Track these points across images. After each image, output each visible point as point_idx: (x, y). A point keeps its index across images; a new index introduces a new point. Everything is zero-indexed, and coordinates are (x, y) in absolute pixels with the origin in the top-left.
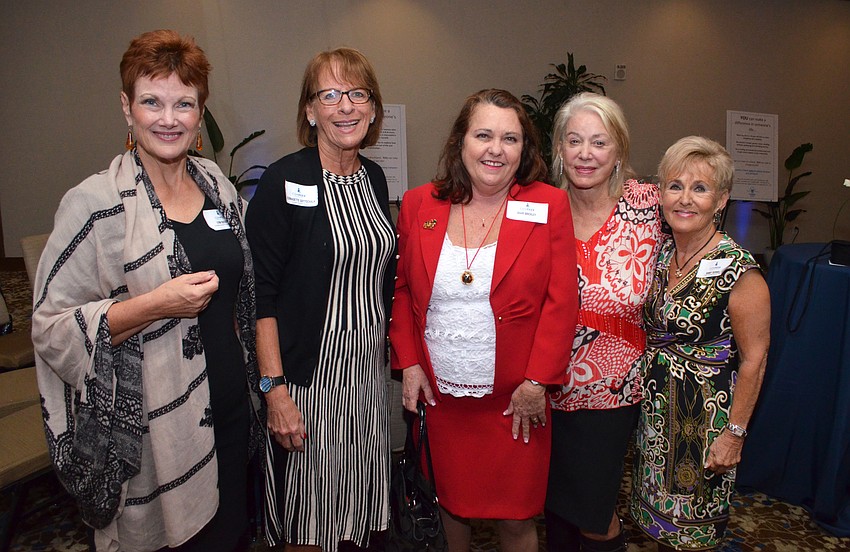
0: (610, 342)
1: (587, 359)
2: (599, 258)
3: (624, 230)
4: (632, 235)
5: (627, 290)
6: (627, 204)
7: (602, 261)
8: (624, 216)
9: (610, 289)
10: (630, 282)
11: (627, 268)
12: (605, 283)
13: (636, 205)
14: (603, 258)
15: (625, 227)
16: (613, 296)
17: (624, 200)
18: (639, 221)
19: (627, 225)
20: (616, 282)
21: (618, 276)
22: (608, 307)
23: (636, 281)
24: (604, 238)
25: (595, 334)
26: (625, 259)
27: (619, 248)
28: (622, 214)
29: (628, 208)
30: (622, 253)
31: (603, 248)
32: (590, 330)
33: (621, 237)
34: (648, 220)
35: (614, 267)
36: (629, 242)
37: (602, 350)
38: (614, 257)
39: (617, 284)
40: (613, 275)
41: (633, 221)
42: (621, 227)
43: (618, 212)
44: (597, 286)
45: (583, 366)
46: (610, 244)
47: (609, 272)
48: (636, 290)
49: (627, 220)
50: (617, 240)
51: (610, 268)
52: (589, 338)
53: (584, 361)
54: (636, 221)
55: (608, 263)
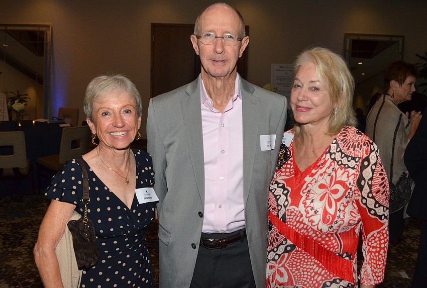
0: (304, 257)
1: (286, 266)
2: (304, 187)
3: (329, 167)
4: (333, 174)
5: (317, 219)
6: (338, 146)
7: (306, 189)
8: (333, 156)
9: (304, 214)
10: (321, 212)
11: (321, 199)
12: (301, 207)
13: (344, 150)
14: (307, 187)
15: (331, 165)
16: (306, 221)
17: (336, 143)
18: (342, 164)
19: (333, 164)
20: (309, 209)
21: (312, 205)
22: (303, 228)
23: (325, 212)
24: (314, 171)
25: (293, 247)
26: (323, 191)
27: (321, 181)
28: (331, 154)
29: (338, 150)
30: (322, 186)
31: (311, 179)
32: (289, 242)
33: (325, 172)
34: (349, 167)
35: (311, 196)
36: (329, 178)
37: (297, 262)
38: (315, 188)
39: (310, 211)
40: (308, 202)
41: (338, 162)
42: (328, 164)
43: (329, 152)
44: (296, 209)
45: (282, 270)
46: (316, 177)
47: (306, 199)
48: (325, 220)
49: (334, 159)
50: (321, 175)
51: (308, 196)
52: (289, 248)
53: (283, 266)
54: (340, 163)
55: (309, 191)
